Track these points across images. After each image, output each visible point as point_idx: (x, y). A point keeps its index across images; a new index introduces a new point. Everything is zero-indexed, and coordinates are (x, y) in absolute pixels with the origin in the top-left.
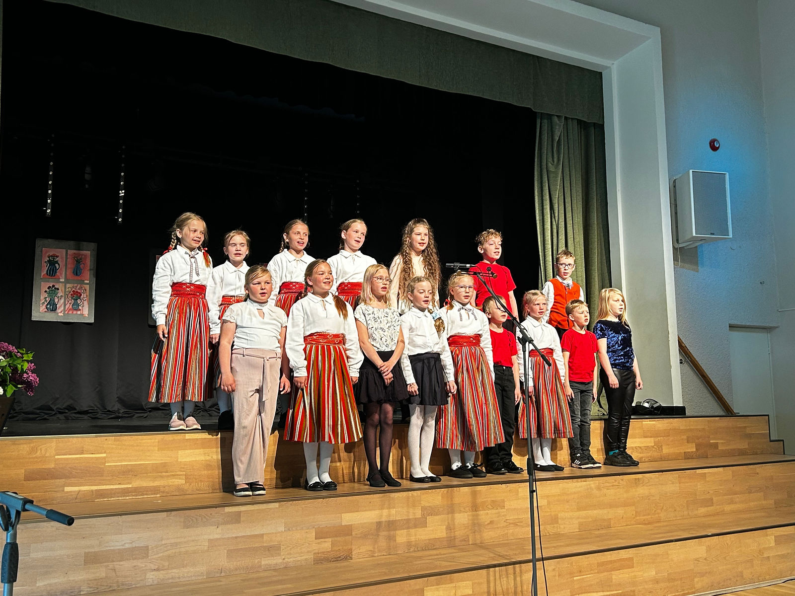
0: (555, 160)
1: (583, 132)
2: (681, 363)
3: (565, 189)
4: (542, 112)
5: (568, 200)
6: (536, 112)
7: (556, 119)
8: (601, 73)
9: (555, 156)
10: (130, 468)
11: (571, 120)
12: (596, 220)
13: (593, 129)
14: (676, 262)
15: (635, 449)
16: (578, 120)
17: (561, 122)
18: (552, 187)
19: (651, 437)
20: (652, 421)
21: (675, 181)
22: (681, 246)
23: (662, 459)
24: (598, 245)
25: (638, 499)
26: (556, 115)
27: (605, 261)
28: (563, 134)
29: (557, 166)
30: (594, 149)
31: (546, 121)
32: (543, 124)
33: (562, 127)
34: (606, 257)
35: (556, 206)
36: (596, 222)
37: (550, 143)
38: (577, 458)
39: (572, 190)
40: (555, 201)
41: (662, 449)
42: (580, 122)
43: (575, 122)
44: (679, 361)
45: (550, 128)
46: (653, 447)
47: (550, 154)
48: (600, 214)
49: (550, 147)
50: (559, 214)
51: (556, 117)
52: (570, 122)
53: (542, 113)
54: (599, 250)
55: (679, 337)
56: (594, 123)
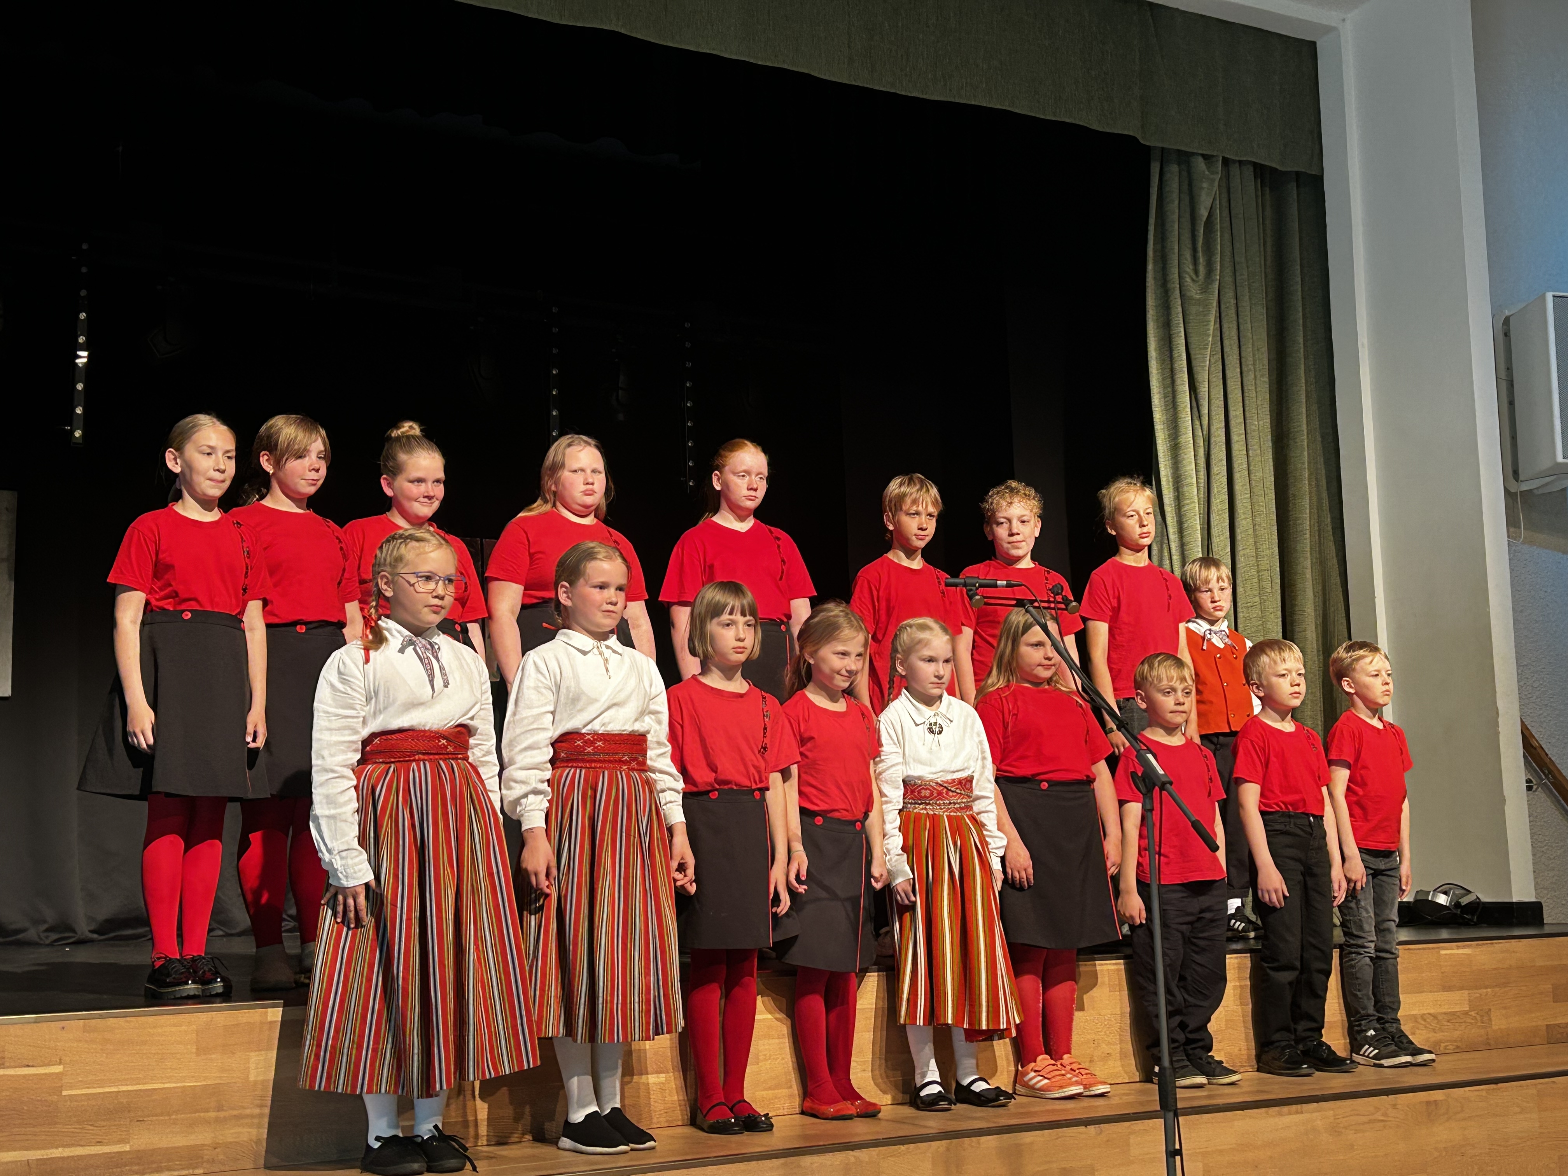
0: (1202, 269)
1: (1268, 197)
2: (1529, 788)
3: (1226, 343)
4: (1165, 146)
5: (1233, 373)
6: (1149, 147)
7: (1200, 165)
8: (1313, 44)
9: (1201, 260)
10: (124, 1101)
11: (1237, 165)
12: (1305, 422)
13: (1295, 188)
14: (1512, 530)
15: (1420, 1020)
16: (1255, 165)
17: (1213, 173)
18: (1193, 340)
19: (1462, 988)
20: (1464, 947)
21: (1507, 321)
22: (1525, 487)
23: (1489, 1045)
24: (1310, 485)
25: (1436, 1154)
26: (1203, 156)
27: (1330, 528)
28: (1218, 202)
29: (1205, 289)
30: (1297, 239)
31: (1174, 169)
32: (1167, 176)
33: (1216, 184)
34: (1332, 518)
35: (1203, 389)
36: (1304, 427)
37: (1187, 225)
38: (1370, 1042)
39: (1243, 348)
40: (1202, 377)
41: (1490, 1020)
42: (1260, 170)
43: (1249, 172)
44: (1524, 785)
45: (1185, 187)
46: (1466, 1013)
47: (1188, 255)
48: (1315, 407)
49: (1186, 236)
50: (1213, 408)
51: (1200, 159)
52: (1235, 170)
53: (1163, 149)
54: (1315, 499)
55: (1522, 722)
56: (1298, 174)
